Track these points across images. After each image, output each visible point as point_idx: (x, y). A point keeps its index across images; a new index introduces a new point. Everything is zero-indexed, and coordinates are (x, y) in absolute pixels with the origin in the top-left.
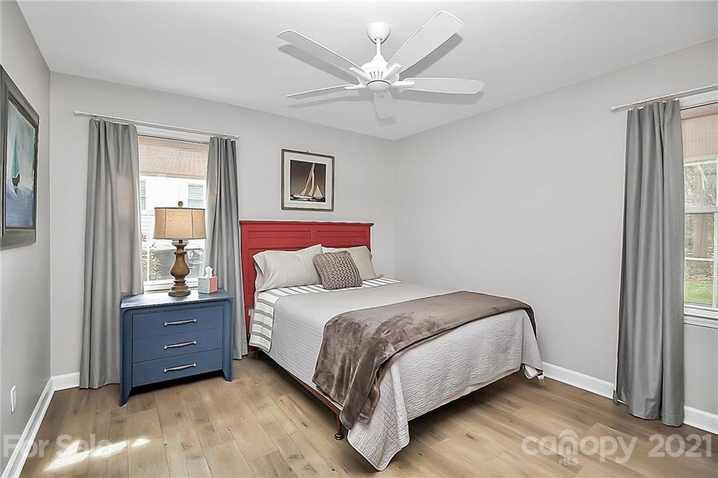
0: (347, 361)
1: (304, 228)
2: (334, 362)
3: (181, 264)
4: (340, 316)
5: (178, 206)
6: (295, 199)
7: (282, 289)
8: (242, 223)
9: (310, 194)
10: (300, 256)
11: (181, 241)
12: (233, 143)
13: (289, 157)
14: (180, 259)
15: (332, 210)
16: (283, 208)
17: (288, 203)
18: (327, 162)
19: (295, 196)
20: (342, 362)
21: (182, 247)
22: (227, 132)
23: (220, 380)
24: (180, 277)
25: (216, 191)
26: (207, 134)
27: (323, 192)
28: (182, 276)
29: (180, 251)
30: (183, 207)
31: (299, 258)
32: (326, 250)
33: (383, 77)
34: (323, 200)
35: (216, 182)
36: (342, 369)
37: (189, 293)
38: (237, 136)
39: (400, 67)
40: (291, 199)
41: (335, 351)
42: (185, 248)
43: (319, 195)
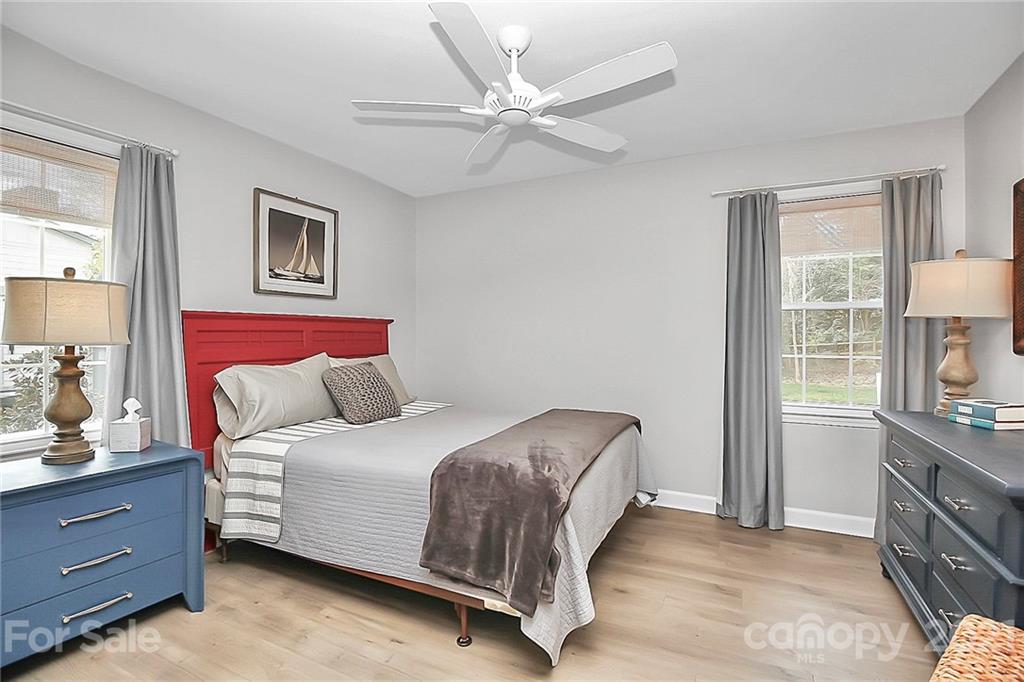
0: (496, 522)
1: (293, 326)
2: (466, 527)
3: (75, 398)
4: (452, 456)
5: (63, 277)
6: (277, 276)
7: (278, 430)
8: (187, 316)
9: (301, 269)
10: (300, 373)
11: (70, 349)
12: (169, 166)
13: (267, 203)
14: (71, 387)
15: (334, 297)
16: (257, 290)
17: (266, 282)
18: (326, 218)
19: (277, 271)
20: (484, 523)
21: (74, 362)
22: (158, 141)
23: (179, 615)
24: (68, 424)
25: (135, 252)
26: (115, 139)
27: (321, 269)
28: (76, 422)
29: (70, 371)
30: (76, 277)
31: (299, 376)
32: (336, 363)
33: (530, 107)
34: (320, 280)
35: (135, 236)
36: (486, 535)
37: (91, 457)
38: (175, 152)
39: (562, 97)
40: (270, 277)
41: (464, 510)
42: (80, 364)
43: (313, 271)
